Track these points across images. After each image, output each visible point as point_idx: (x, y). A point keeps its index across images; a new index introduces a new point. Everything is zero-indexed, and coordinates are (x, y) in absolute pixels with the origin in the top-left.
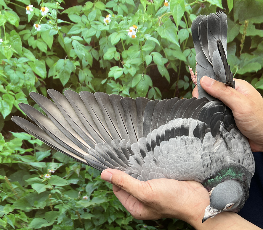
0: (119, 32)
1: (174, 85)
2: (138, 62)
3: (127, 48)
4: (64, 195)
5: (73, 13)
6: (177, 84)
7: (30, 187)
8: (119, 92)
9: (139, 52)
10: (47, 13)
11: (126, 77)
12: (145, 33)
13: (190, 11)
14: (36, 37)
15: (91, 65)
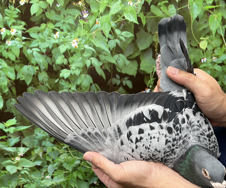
0: (65, 44)
1: (109, 82)
2: (81, 65)
3: (72, 55)
4: (31, 175)
5: (32, 32)
6: (111, 81)
7: (4, 169)
8: (68, 88)
9: (81, 58)
10: (15, 33)
11: (73, 76)
12: (84, 44)
13: (115, 27)
14: (7, 50)
15: (47, 69)
